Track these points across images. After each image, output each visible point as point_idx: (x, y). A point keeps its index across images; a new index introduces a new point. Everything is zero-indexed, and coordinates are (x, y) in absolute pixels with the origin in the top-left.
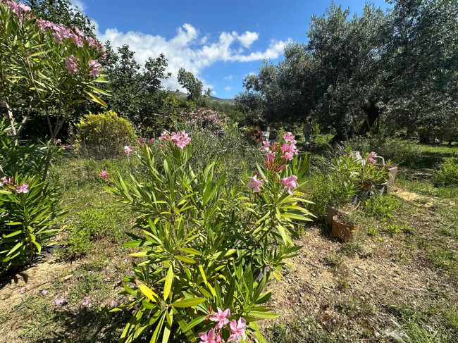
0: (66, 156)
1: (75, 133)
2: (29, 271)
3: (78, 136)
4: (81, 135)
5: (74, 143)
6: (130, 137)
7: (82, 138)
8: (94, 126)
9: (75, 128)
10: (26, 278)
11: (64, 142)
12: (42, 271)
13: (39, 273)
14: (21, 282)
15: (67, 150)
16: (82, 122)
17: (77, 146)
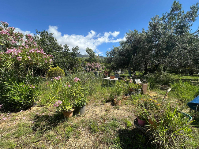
0: (44, 80)
1: (47, 73)
2: (32, 108)
3: (47, 74)
4: (48, 74)
5: (46, 76)
6: (63, 74)
7: (48, 75)
8: (52, 71)
9: (47, 72)
10: (31, 109)
11: (43, 76)
12: (34, 108)
13: (33, 109)
14: (30, 110)
15: (44, 78)
16: (49, 70)
17: (47, 77)
